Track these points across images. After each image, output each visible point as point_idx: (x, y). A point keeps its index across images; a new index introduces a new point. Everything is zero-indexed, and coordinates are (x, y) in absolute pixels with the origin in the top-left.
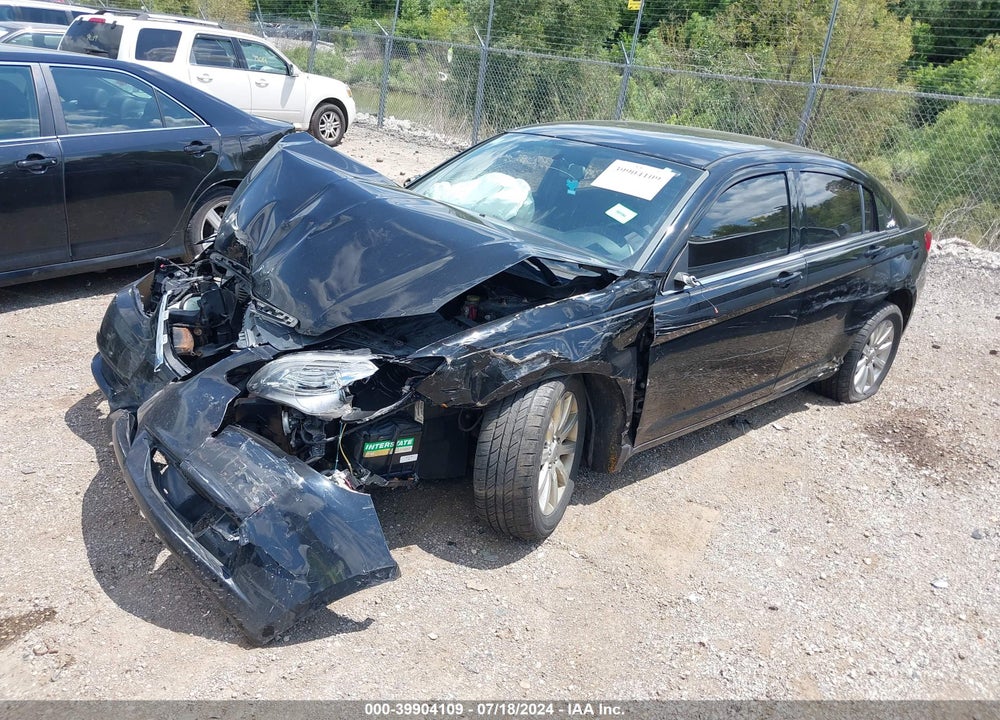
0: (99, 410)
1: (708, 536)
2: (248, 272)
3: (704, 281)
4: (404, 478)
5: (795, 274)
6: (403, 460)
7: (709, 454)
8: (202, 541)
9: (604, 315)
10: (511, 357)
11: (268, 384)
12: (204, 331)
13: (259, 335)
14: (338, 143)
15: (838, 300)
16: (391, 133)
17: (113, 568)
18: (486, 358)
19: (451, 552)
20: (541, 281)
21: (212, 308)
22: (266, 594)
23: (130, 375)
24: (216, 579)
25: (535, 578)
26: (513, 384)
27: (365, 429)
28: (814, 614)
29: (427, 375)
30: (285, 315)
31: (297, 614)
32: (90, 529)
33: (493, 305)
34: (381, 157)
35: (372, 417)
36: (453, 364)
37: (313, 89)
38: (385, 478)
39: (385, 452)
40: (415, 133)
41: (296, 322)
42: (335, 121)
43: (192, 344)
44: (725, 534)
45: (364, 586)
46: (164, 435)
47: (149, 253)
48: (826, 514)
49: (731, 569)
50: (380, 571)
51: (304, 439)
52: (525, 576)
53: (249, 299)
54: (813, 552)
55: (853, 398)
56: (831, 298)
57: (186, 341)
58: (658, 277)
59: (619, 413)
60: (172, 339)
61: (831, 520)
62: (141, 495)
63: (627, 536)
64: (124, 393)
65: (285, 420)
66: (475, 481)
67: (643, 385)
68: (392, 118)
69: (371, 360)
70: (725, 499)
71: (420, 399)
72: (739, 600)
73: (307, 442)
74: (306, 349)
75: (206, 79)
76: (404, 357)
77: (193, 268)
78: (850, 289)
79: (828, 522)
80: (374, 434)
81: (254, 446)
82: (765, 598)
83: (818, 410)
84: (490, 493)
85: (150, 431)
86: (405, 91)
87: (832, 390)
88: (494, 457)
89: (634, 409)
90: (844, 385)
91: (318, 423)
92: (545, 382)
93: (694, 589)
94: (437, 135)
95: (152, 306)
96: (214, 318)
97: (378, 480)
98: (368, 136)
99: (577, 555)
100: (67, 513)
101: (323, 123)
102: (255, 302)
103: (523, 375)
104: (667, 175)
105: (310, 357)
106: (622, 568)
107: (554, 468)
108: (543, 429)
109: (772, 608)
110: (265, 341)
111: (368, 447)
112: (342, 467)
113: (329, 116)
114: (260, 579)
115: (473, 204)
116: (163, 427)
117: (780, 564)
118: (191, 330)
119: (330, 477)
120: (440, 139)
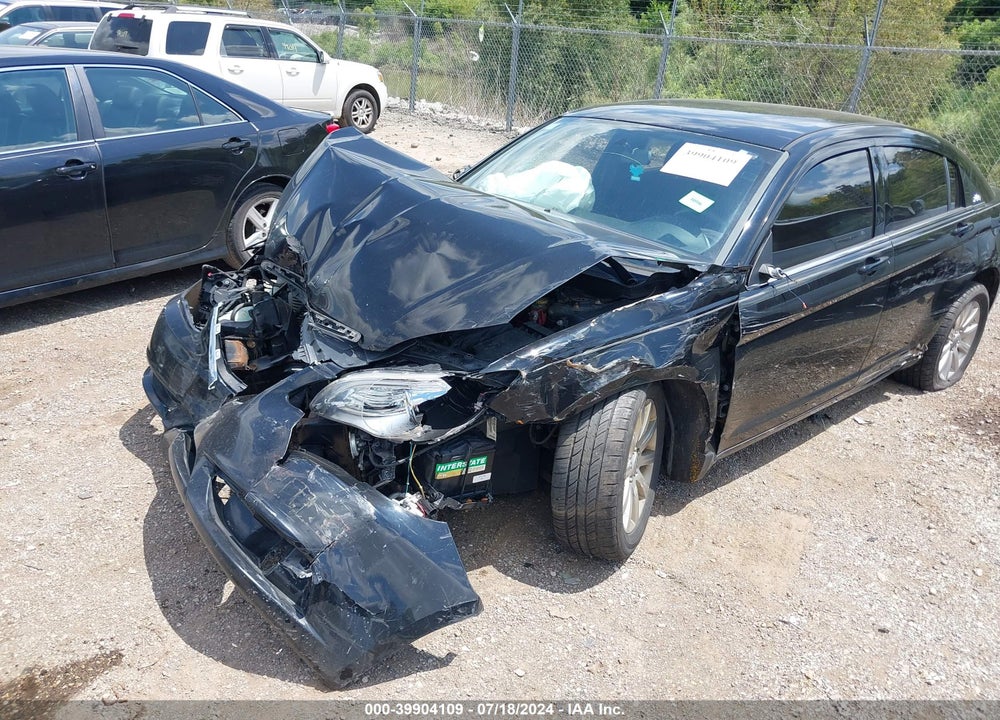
0: (152, 426)
1: (801, 547)
2: (302, 280)
3: (790, 272)
4: (477, 498)
5: (882, 259)
6: (476, 479)
7: (791, 454)
8: (272, 578)
9: (688, 315)
10: (589, 367)
11: (333, 403)
12: (258, 343)
13: (320, 351)
14: (371, 129)
15: (925, 283)
16: (423, 117)
17: (178, 602)
18: (564, 370)
19: (529, 574)
20: (614, 280)
21: (265, 319)
22: (342, 634)
23: (183, 392)
24: (289, 620)
25: (622, 603)
26: (592, 396)
27: (436, 449)
28: (929, 636)
29: (500, 390)
30: (347, 329)
31: (376, 655)
32: (152, 560)
33: (565, 309)
34: (416, 143)
35: (444, 437)
36: (529, 377)
37: (344, 75)
38: (457, 499)
39: (457, 473)
40: (448, 116)
41: (359, 336)
42: (367, 107)
43: (247, 358)
44: (819, 545)
45: (446, 622)
46: (225, 462)
47: (191, 255)
48: (925, 518)
49: (830, 585)
50: (461, 606)
51: (374, 463)
52: (610, 601)
53: (304, 309)
54: (918, 563)
55: (937, 386)
56: (918, 282)
57: (239, 355)
58: (742, 270)
59: (701, 419)
60: (225, 352)
61: (932, 525)
62: (205, 529)
63: (715, 551)
64: (177, 411)
65: (353, 443)
66: (553, 500)
67: (726, 388)
68: (423, 101)
69: (443, 378)
70: (813, 505)
71: (492, 416)
72: (845, 621)
73: (376, 465)
74: (371, 366)
75: (237, 70)
76: (476, 371)
77: (242, 275)
78: (937, 270)
79: (929, 528)
80: (446, 454)
81: (324, 475)
82: (872, 618)
83: (900, 400)
84: (571, 513)
85: (210, 458)
86: (432, 72)
87: (915, 378)
88: (574, 475)
89: (718, 414)
90: (928, 372)
91: (387, 445)
92: (625, 392)
93: (792, 609)
94: (471, 117)
95: (202, 318)
96: (268, 329)
97: (451, 503)
98: (400, 120)
99: (665, 575)
100: (127, 541)
101: (355, 110)
102: (313, 314)
103: (603, 385)
104: (743, 158)
105: (377, 375)
106: (714, 588)
107: (634, 482)
108: (626, 444)
109: (882, 631)
110: (327, 358)
111: (440, 468)
112: (414, 490)
113: (360, 103)
114: (335, 618)
115: (532, 196)
116: (224, 454)
117: (884, 578)
118: (244, 342)
119: (402, 502)
120: (473, 120)
